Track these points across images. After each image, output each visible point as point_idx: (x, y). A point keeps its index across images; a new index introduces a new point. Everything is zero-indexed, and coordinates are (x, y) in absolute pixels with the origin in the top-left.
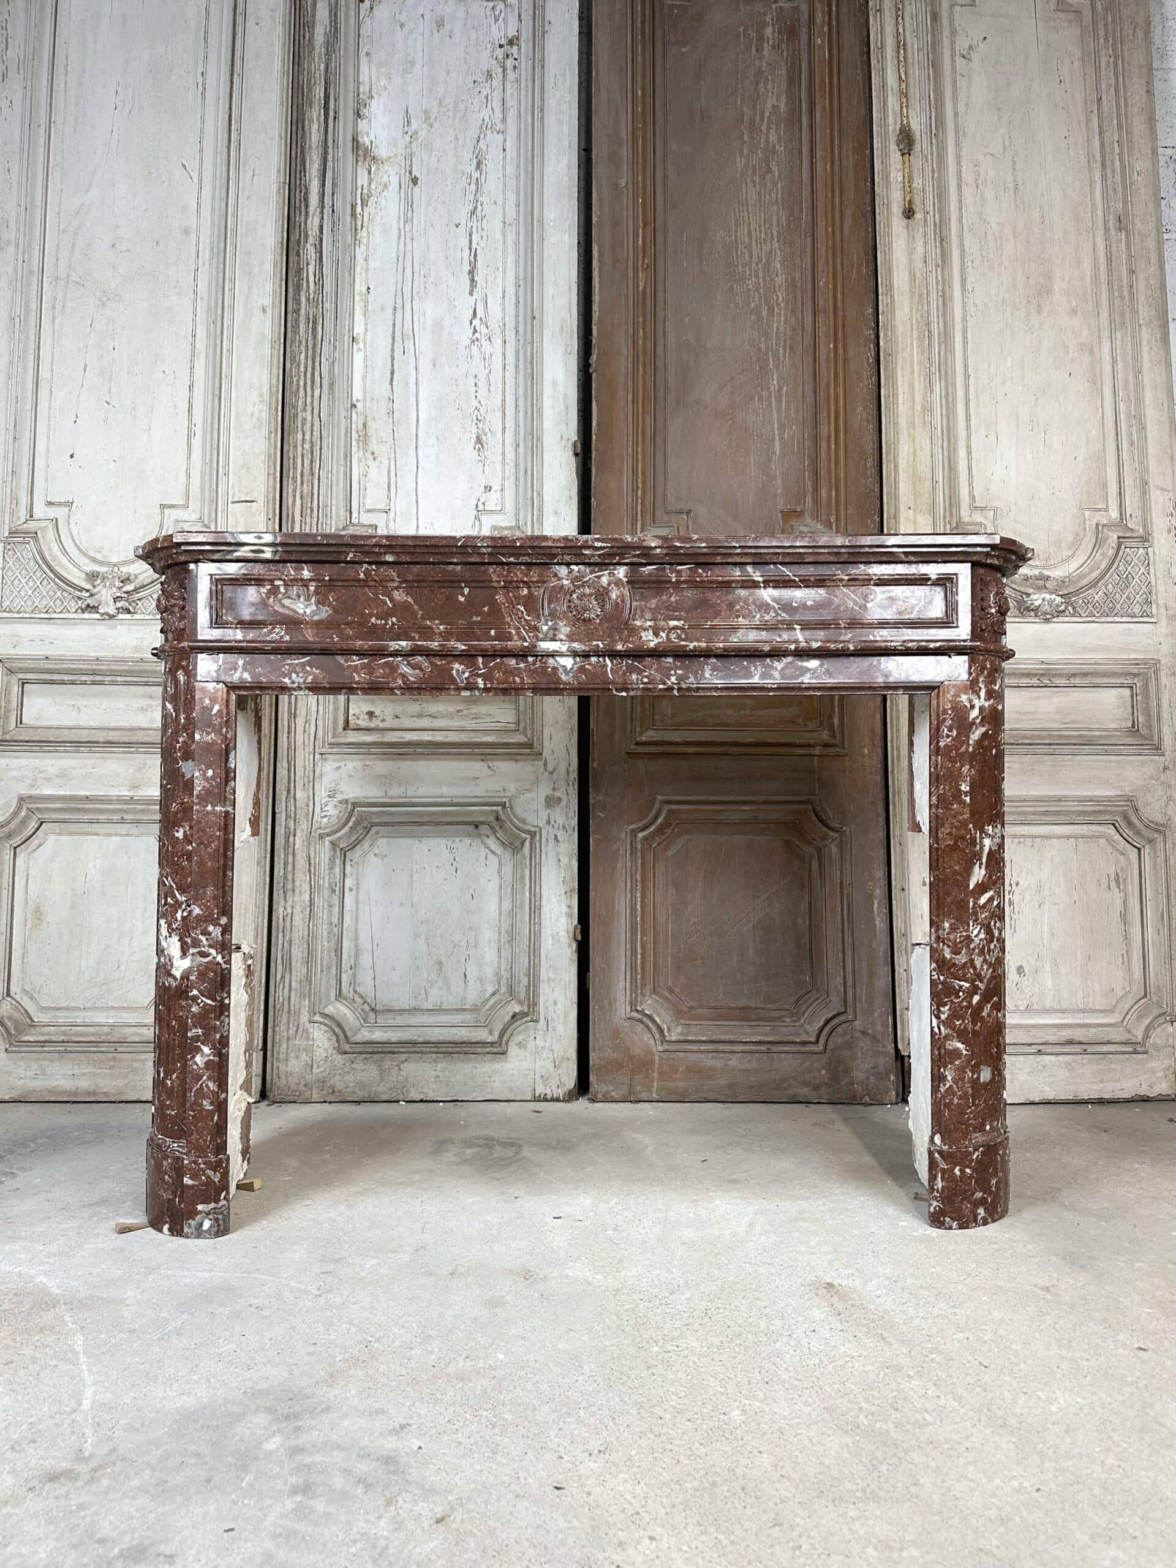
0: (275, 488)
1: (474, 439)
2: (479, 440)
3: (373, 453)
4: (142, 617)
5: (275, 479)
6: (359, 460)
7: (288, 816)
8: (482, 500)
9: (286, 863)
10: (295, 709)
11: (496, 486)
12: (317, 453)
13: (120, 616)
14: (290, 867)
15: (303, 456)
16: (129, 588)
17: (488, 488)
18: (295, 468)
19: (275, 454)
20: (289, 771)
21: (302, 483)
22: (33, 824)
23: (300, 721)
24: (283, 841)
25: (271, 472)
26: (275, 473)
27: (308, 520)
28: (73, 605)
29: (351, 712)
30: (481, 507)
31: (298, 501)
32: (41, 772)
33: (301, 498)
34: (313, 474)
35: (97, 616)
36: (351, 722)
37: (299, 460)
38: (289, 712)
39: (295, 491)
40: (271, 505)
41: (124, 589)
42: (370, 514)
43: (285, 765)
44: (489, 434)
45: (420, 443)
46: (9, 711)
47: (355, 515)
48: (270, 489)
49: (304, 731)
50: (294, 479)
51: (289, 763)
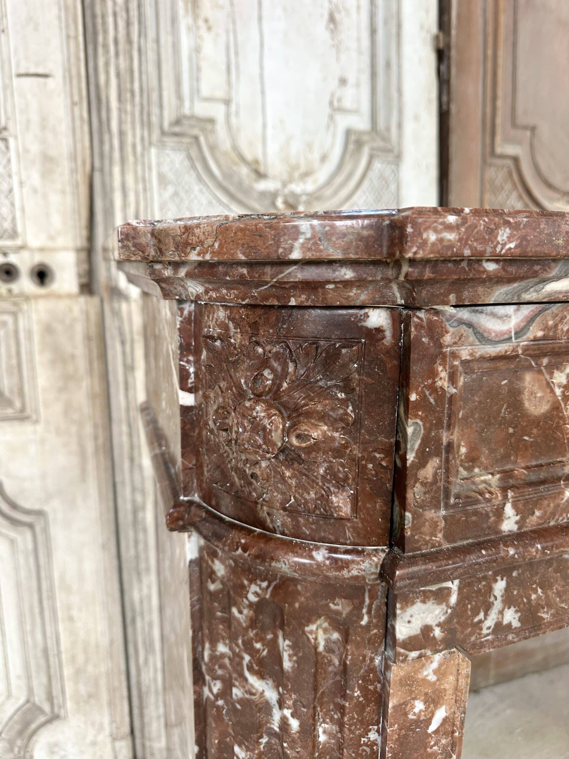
0: (78, 59)
1: (326, 17)
2: (332, 19)
3: (206, 21)
5: (77, 45)
6: (189, 29)
7: (134, 489)
8: (337, 95)
9: (136, 542)
11: (352, 79)
12: (134, 13)
14: (141, 547)
15: (115, 14)
17: (343, 82)
18: (105, 32)
19: (75, 7)
21: (117, 54)
24: (130, 517)
25: (72, 33)
26: (76, 37)
27: (129, 108)
30: (336, 104)
31: (113, 82)
33: (118, 75)
34: (129, 41)
37: (110, 20)
38: (125, 365)
39: (107, 64)
40: (75, 82)
42: (206, 105)
43: (125, 428)
44: (343, 13)
45: (265, 13)
47: (187, 104)
48: (73, 60)
50: (105, 46)
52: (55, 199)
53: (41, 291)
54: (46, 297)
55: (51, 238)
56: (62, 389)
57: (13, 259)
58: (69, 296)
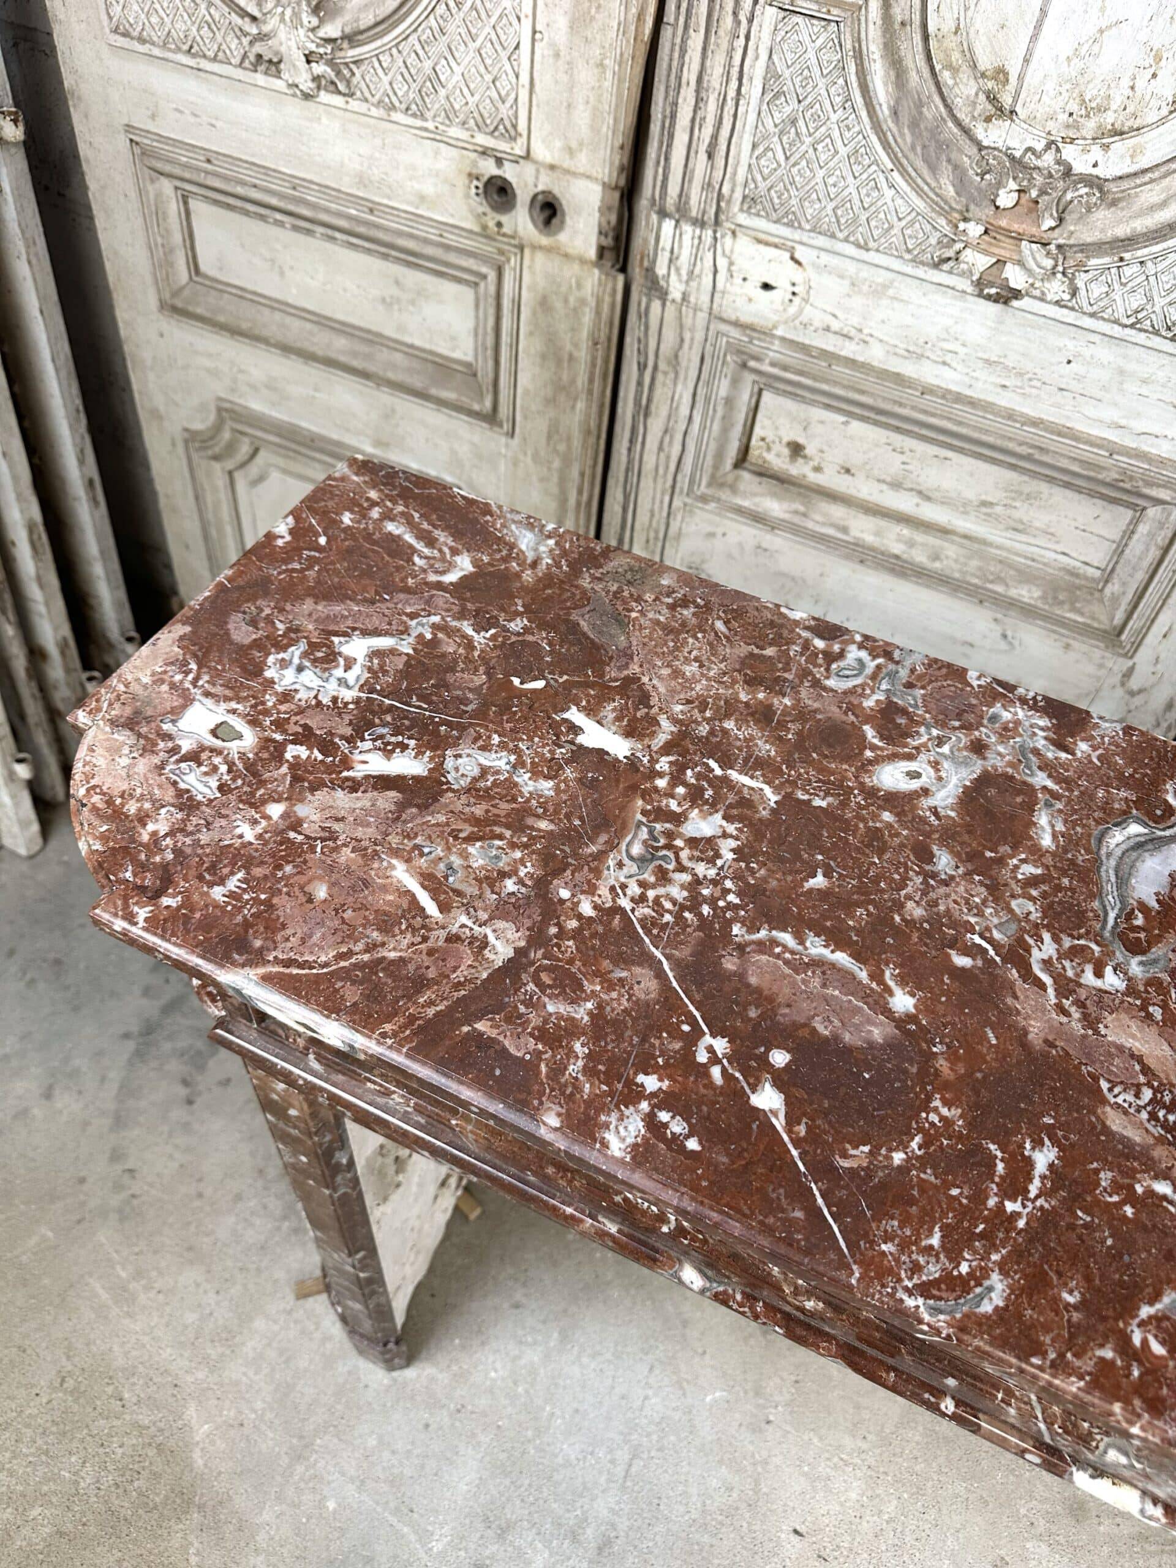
4: (362, 107)
10: (649, 400)
13: (324, 97)
16: (332, 30)
20: (625, 510)
22: (245, 449)
23: (656, 426)
28: (234, 47)
29: (758, 432)
32: (241, 371)
35: (279, 84)
36: (754, 453)
41: (321, 33)
43: (620, 497)
46: (172, 251)
49: (660, 448)
51: (626, 497)
52: (586, 75)
53: (544, 241)
54: (548, 250)
55: (570, 151)
56: (551, 401)
57: (509, 172)
58: (582, 261)
